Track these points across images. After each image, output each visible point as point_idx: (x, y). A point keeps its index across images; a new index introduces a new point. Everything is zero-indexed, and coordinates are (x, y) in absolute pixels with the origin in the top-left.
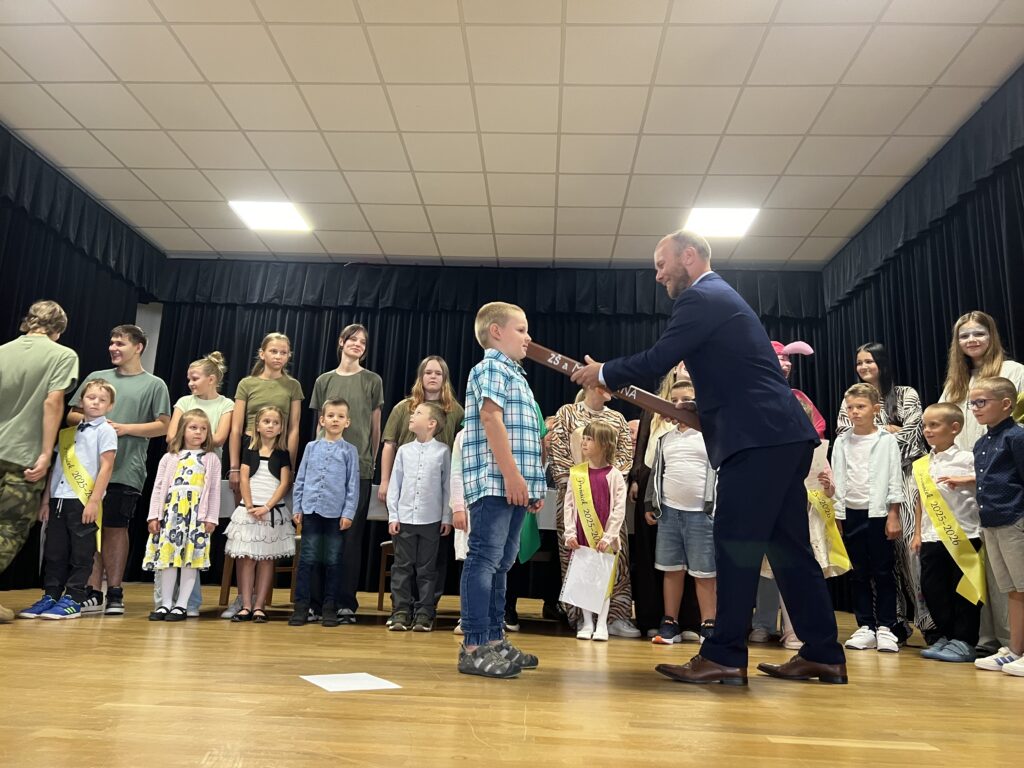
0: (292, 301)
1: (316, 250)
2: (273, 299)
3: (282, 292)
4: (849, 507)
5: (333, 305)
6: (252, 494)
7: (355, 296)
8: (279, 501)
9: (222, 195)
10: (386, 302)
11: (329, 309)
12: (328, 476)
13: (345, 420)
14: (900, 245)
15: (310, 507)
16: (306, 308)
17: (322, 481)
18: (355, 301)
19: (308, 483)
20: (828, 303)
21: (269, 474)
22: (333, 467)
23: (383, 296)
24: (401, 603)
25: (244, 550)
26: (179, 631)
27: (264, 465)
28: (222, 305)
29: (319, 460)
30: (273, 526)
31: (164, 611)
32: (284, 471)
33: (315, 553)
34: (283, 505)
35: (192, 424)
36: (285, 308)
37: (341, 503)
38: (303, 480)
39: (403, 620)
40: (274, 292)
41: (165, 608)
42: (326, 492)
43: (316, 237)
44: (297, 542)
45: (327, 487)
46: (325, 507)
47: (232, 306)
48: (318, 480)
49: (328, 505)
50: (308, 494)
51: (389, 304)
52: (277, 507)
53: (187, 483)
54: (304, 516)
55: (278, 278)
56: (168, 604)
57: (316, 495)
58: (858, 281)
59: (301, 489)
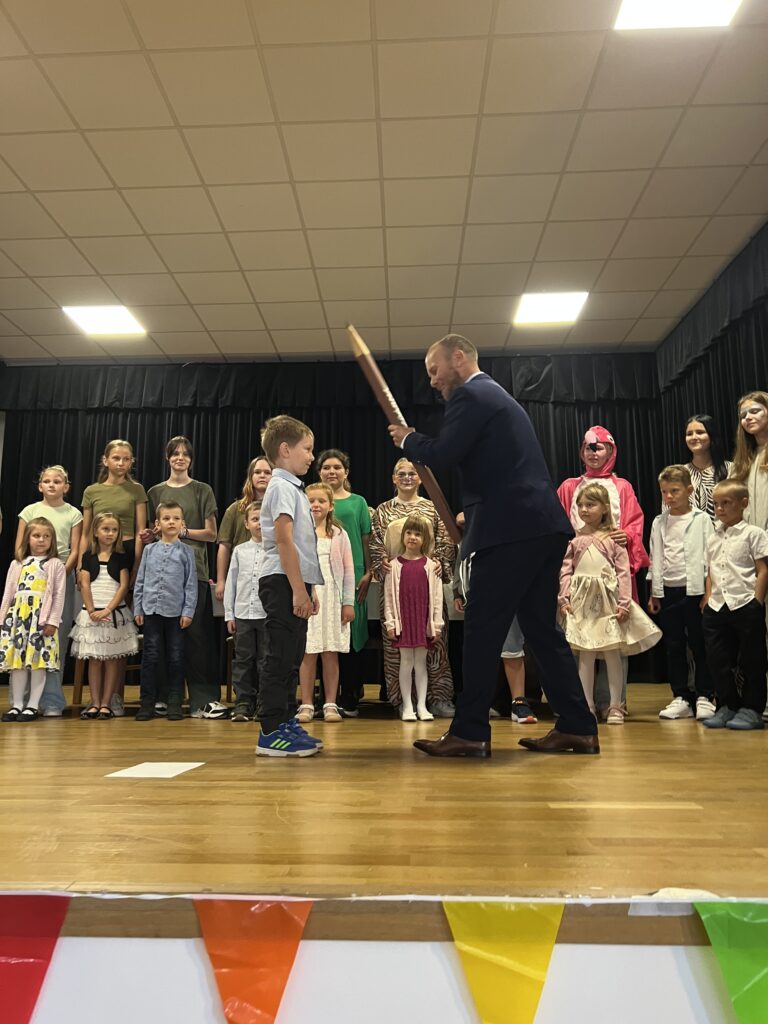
0: (133, 404)
1: (154, 352)
2: (112, 403)
3: (122, 397)
4: (667, 585)
5: (173, 406)
6: (94, 597)
7: (195, 395)
8: (121, 601)
9: (53, 301)
10: (226, 400)
11: (170, 410)
12: (167, 578)
13: (180, 521)
14: (726, 324)
15: (150, 608)
16: (145, 410)
17: (161, 583)
18: (195, 401)
19: (148, 585)
20: (662, 384)
21: (109, 577)
22: (171, 568)
23: (222, 396)
24: (242, 695)
25: (88, 651)
26: (31, 731)
27: (104, 570)
28: (65, 411)
29: (157, 562)
30: (116, 627)
31: (15, 712)
32: (123, 574)
33: (157, 651)
34: (123, 607)
35: (35, 532)
36: (126, 411)
37: (180, 602)
38: (142, 581)
39: (244, 711)
40: (114, 396)
41: (16, 709)
42: (167, 593)
43: (152, 339)
44: (140, 641)
45: (166, 588)
46: (166, 607)
47: (74, 412)
48: (157, 582)
49: (168, 605)
50: (148, 595)
51: (228, 404)
52: (118, 608)
53: (28, 589)
54: (145, 616)
55: (118, 380)
56: (19, 705)
57: (156, 596)
58: (689, 362)
59: (141, 590)
